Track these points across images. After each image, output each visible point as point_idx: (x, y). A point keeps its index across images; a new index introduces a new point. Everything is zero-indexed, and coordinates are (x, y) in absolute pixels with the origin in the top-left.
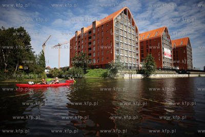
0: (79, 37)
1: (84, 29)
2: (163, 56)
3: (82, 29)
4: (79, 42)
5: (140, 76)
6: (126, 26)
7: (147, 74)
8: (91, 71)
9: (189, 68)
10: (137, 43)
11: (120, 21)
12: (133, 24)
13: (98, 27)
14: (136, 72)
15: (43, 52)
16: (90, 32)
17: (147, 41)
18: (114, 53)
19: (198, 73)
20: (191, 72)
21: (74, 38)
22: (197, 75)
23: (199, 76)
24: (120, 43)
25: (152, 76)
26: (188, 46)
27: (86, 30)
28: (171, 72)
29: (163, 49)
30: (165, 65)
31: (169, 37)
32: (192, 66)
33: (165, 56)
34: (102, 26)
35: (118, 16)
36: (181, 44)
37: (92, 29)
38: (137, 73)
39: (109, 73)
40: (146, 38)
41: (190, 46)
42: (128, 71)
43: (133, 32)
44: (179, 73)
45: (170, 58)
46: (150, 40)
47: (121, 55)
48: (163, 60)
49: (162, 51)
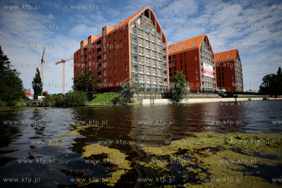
0: (85, 49)
1: (92, 38)
2: (201, 73)
3: (90, 38)
4: (86, 56)
5: (166, 101)
6: (148, 34)
7: (175, 98)
8: (100, 96)
9: (239, 89)
10: (165, 57)
11: (139, 27)
12: (159, 30)
13: (110, 35)
14: (161, 95)
15: (38, 71)
16: (99, 42)
17: (181, 54)
18: (130, 71)
19: (249, 96)
20: (239, 95)
21: (80, 50)
22: (247, 99)
23: (250, 100)
24: (139, 57)
25: (183, 101)
26: (237, 61)
27: (94, 39)
28: (212, 95)
29: (202, 64)
30: (205, 86)
31: (210, 49)
32: (242, 88)
33: (205, 74)
34: (115, 33)
35: (136, 20)
36: (228, 58)
37: (102, 37)
38: (163, 98)
39: (121, 99)
40: (180, 49)
41: (239, 60)
42: (149, 95)
43: (159, 42)
44: (223, 97)
45: (213, 77)
46: (185, 53)
47: (141, 72)
48: (202, 80)
49: (201, 67)
